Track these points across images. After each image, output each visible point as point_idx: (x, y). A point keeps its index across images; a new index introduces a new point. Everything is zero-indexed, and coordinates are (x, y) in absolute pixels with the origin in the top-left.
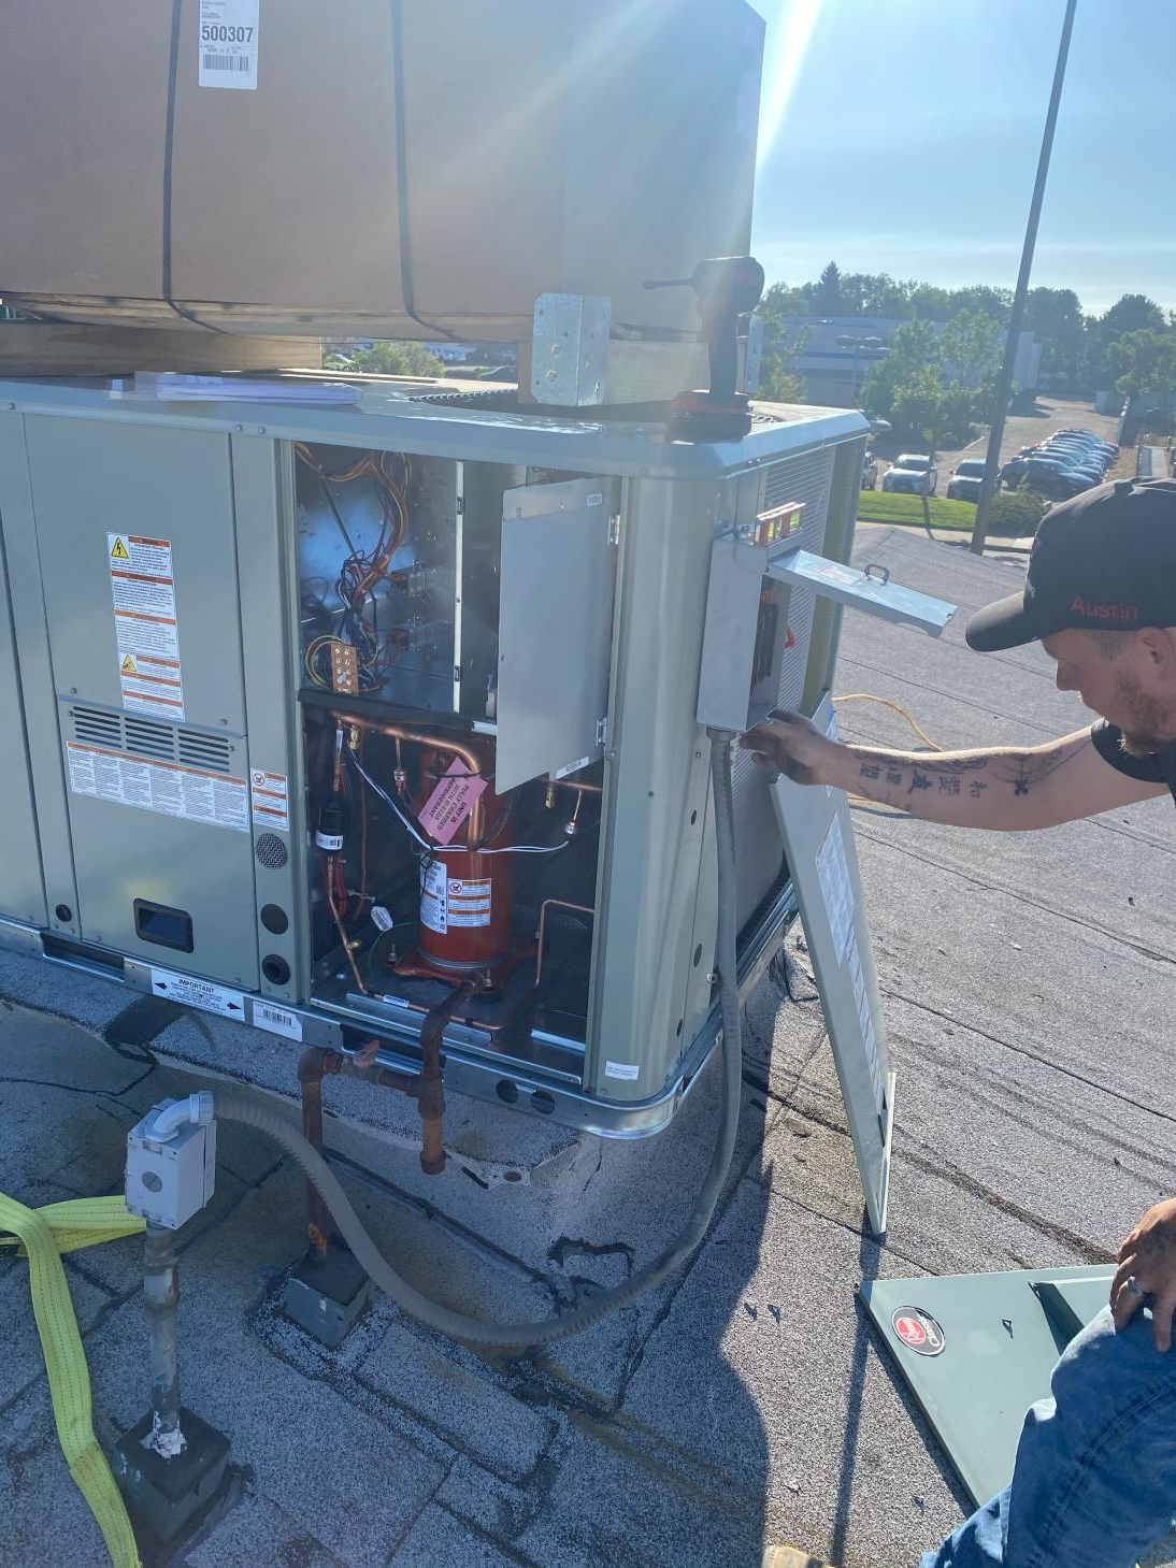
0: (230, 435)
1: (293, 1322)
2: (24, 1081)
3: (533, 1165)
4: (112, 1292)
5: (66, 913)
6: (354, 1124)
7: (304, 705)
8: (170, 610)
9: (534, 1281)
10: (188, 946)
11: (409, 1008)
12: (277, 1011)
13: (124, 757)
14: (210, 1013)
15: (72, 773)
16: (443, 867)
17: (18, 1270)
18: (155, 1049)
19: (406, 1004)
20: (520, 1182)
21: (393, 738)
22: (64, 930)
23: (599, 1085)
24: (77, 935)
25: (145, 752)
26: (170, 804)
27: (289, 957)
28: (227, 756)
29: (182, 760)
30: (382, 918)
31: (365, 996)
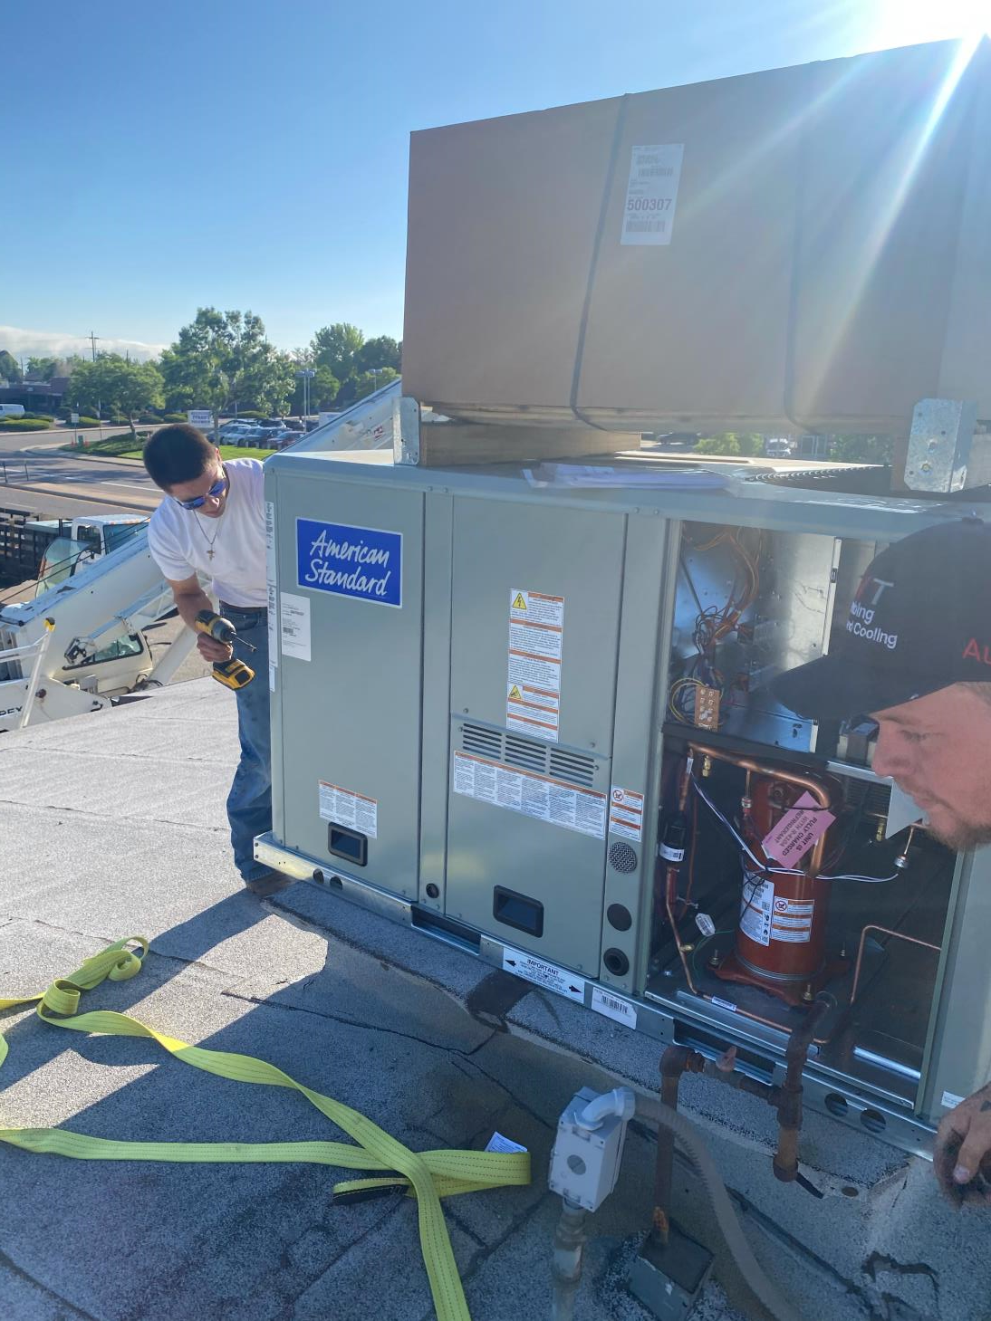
0: (627, 515)
1: (635, 1297)
2: (389, 1031)
3: (872, 1184)
4: (480, 1242)
5: (434, 891)
6: (691, 1115)
7: (666, 737)
8: (557, 653)
9: (848, 1292)
10: (538, 932)
11: (736, 1012)
12: (615, 999)
13: (502, 767)
14: (552, 992)
15: (455, 777)
16: (771, 885)
17: (405, 1208)
18: (511, 1021)
19: (733, 1008)
20: (857, 1198)
21: (745, 770)
22: (431, 905)
23: (934, 1113)
24: (441, 911)
25: (519, 764)
26: (536, 809)
27: (629, 952)
28: (591, 773)
29: (551, 773)
30: (706, 925)
31: (694, 995)
